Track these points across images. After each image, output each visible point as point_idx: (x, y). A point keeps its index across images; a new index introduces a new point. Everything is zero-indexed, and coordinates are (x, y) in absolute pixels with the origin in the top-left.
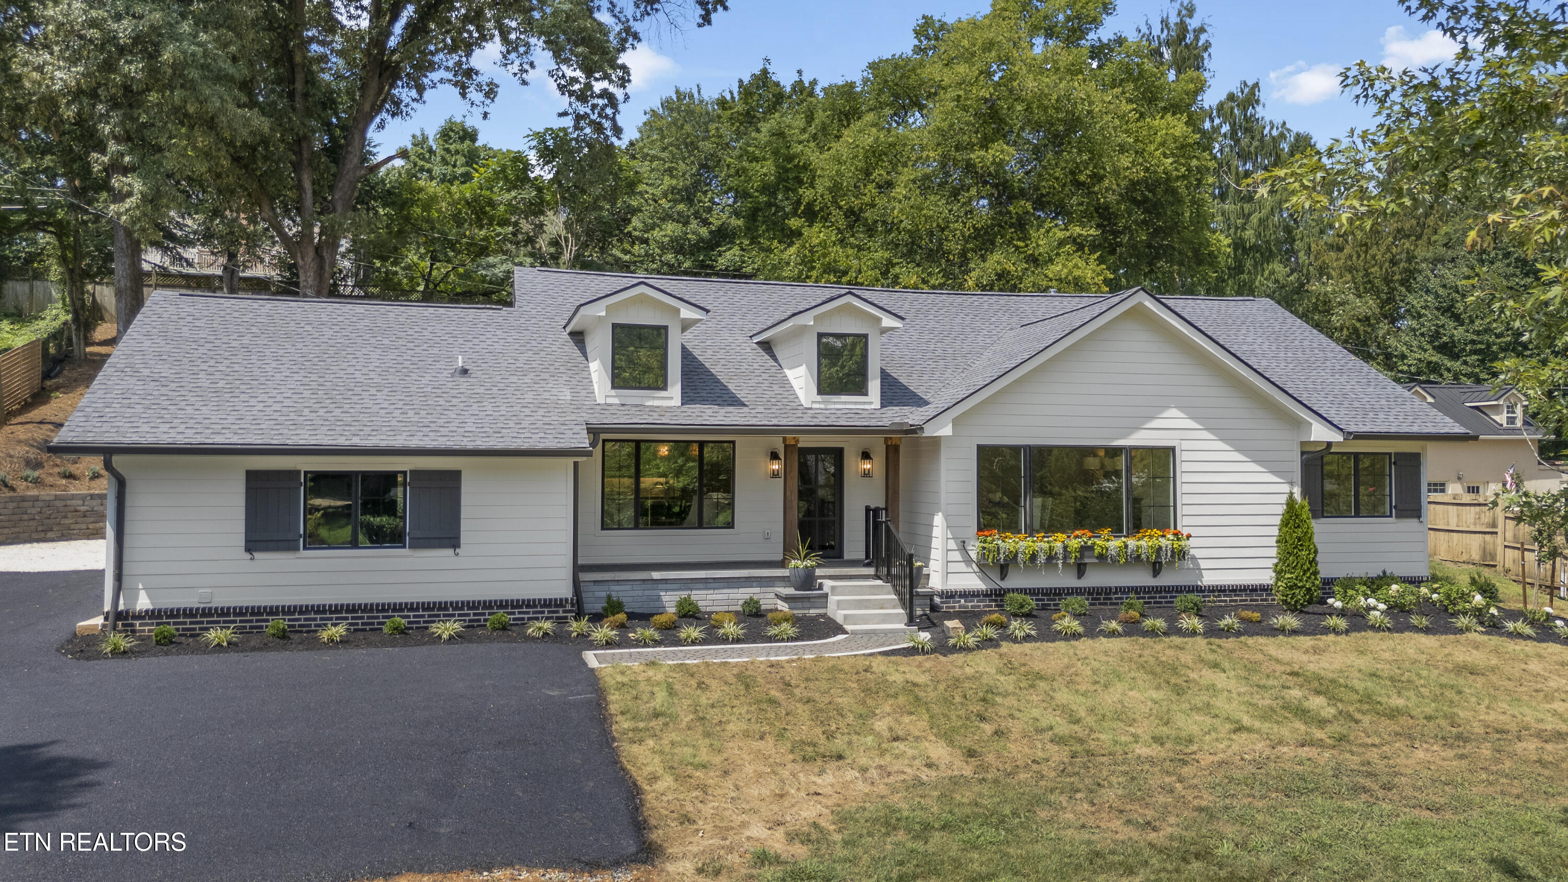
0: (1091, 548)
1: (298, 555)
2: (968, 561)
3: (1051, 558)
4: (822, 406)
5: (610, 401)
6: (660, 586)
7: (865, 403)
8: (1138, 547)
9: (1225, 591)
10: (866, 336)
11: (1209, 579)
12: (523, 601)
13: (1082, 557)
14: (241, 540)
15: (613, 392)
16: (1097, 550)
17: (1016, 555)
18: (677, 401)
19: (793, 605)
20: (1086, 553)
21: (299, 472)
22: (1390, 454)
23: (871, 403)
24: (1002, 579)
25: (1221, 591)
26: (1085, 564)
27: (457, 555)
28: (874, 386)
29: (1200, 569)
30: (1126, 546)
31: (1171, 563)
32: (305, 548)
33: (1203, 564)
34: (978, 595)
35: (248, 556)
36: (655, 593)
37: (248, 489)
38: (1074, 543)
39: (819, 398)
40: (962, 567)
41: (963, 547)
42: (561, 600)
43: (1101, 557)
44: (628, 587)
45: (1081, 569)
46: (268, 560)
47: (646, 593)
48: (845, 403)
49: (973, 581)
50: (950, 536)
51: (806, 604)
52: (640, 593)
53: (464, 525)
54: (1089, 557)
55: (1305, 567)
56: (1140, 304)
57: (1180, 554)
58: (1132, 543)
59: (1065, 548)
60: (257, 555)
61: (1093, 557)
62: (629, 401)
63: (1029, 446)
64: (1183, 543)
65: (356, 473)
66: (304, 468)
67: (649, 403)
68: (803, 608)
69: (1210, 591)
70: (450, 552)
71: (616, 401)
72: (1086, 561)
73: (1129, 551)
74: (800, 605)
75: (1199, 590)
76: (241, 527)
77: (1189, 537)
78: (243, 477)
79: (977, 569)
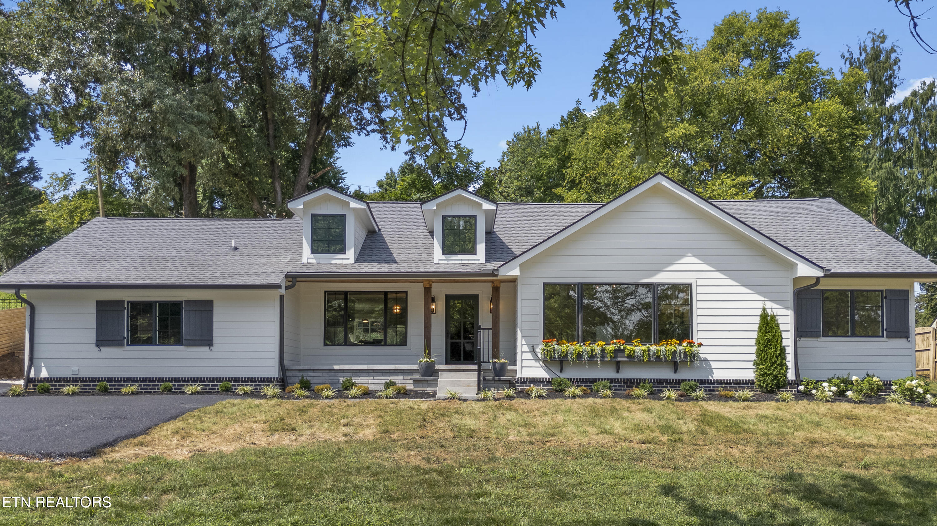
0: (623, 351)
1: (123, 349)
2: (537, 359)
3: (592, 356)
4: (446, 262)
5: (310, 261)
6: (340, 374)
7: (474, 260)
8: (658, 351)
9: (730, 383)
10: (475, 217)
11: (718, 375)
12: (248, 378)
13: (616, 357)
14: (93, 339)
15: (312, 256)
16: (627, 352)
17: (567, 355)
18: (352, 261)
19: (417, 385)
20: (619, 354)
21: (124, 301)
22: (882, 291)
23: (479, 260)
24: (561, 371)
25: (727, 383)
26: (619, 362)
27: (211, 350)
28: (481, 248)
29: (711, 368)
30: (649, 350)
31: (684, 362)
32: (128, 345)
33: (713, 365)
34: (543, 382)
35: (97, 349)
36: (336, 378)
37: (98, 311)
38: (611, 348)
39: (444, 257)
40: (534, 363)
41: (533, 350)
42: (271, 378)
43: (630, 356)
44: (320, 374)
45: (618, 366)
46: (109, 352)
47: (331, 378)
48: (461, 260)
49: (541, 373)
50: (524, 342)
51: (425, 385)
52: (327, 378)
53: (216, 333)
54: (621, 357)
55: (773, 361)
56: (659, 184)
57: (691, 357)
58: (653, 348)
59: (603, 350)
60: (103, 349)
61: (624, 357)
62: (322, 261)
63: (581, 283)
64: (693, 349)
65: (156, 302)
66: (127, 299)
67: (334, 262)
68: (423, 387)
69: (718, 383)
70: (207, 348)
71: (314, 261)
72: (619, 359)
73: (651, 353)
74: (421, 385)
75: (711, 382)
76: (93, 333)
77: (700, 345)
78: (95, 304)
79: (543, 365)
